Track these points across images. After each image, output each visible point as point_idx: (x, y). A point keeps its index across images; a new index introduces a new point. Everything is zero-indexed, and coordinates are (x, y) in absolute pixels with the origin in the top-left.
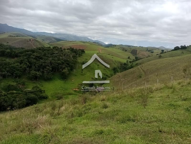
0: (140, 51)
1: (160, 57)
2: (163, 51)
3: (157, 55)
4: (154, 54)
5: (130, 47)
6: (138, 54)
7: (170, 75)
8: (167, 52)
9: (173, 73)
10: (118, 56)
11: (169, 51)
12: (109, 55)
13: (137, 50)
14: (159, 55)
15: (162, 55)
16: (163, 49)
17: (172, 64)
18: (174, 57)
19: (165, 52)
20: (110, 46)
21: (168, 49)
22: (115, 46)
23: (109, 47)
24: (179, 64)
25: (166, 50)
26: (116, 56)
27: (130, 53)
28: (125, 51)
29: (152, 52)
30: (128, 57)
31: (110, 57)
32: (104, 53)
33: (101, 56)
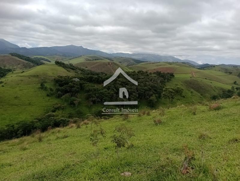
5: (237, 67)
12: (206, 79)
22: (214, 66)
23: (205, 68)
26: (215, 81)
27: (236, 77)
28: (229, 73)
30: (234, 81)
31: (207, 82)
32: (198, 76)
33: (195, 80)
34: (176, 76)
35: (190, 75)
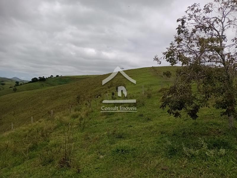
1: (15, 90)
2: (17, 83)
3: (11, 87)
4: (7, 87)
7: (31, 111)
8: (23, 84)
9: (34, 109)
11: (26, 83)
14: (14, 88)
15: (17, 87)
16: (18, 80)
17: (31, 98)
18: (32, 90)
19: (21, 84)
21: (24, 81)
24: (39, 98)
25: (22, 81)
29: (3, 84)
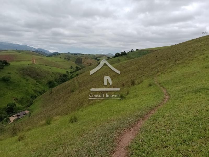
0: (86, 60)
5: (77, 55)
6: (83, 62)
10: (58, 66)
12: (46, 65)
13: (82, 58)
20: (54, 55)
22: (60, 54)
26: (55, 67)
27: (74, 62)
28: (67, 60)
30: (71, 66)
31: (46, 68)
32: (39, 63)
33: (32, 67)
34: (11, 63)
35: (31, 62)
